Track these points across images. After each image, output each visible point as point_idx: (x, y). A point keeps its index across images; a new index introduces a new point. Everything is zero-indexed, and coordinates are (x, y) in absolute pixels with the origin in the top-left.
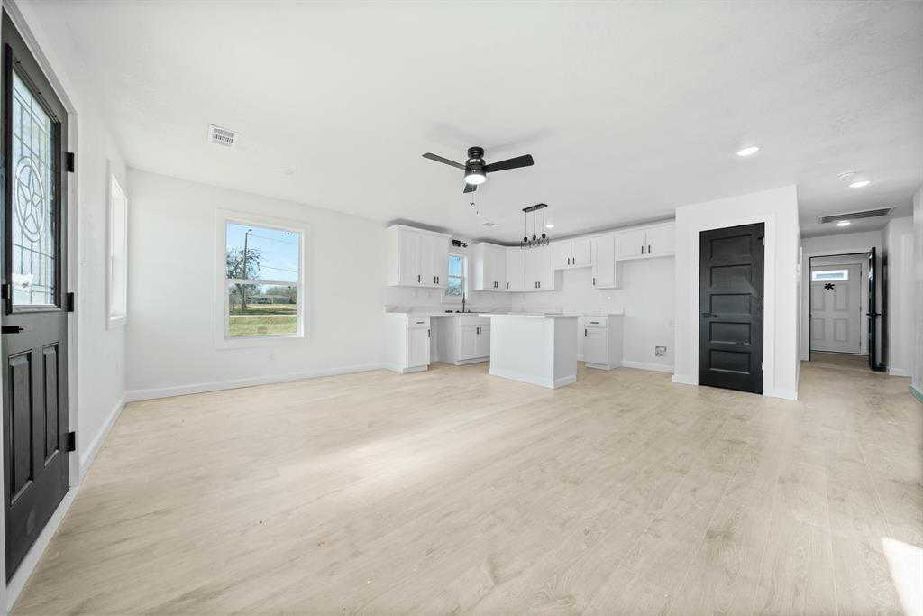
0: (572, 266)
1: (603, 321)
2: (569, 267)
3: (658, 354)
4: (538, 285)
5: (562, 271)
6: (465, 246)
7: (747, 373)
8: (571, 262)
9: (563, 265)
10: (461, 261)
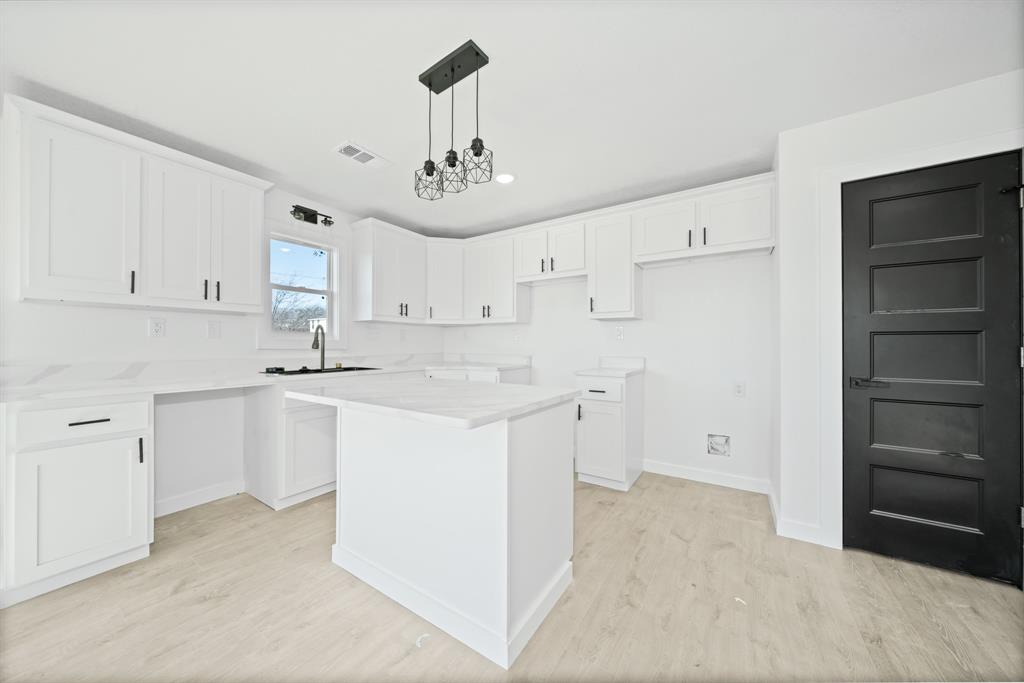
0: (549, 274)
1: (614, 387)
2: (544, 276)
3: (712, 450)
4: (486, 311)
5: (529, 285)
6: (327, 222)
7: (976, 531)
8: (548, 266)
9: (533, 272)
10: (325, 257)
